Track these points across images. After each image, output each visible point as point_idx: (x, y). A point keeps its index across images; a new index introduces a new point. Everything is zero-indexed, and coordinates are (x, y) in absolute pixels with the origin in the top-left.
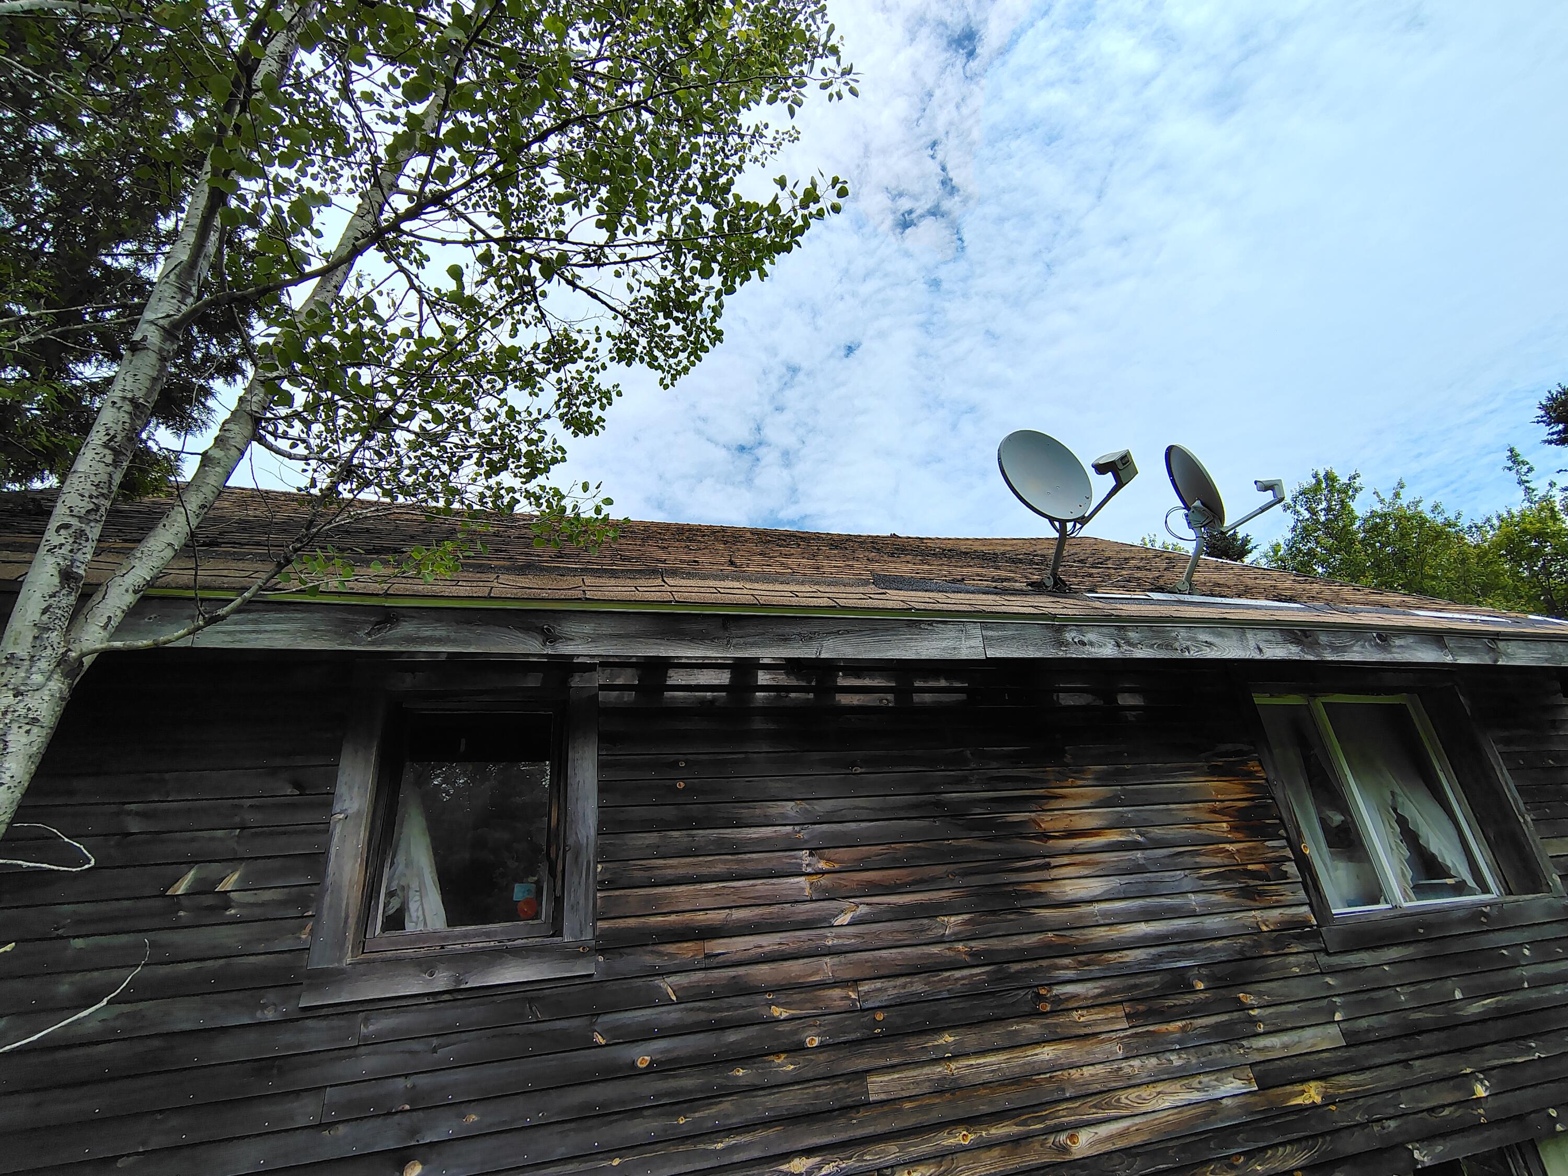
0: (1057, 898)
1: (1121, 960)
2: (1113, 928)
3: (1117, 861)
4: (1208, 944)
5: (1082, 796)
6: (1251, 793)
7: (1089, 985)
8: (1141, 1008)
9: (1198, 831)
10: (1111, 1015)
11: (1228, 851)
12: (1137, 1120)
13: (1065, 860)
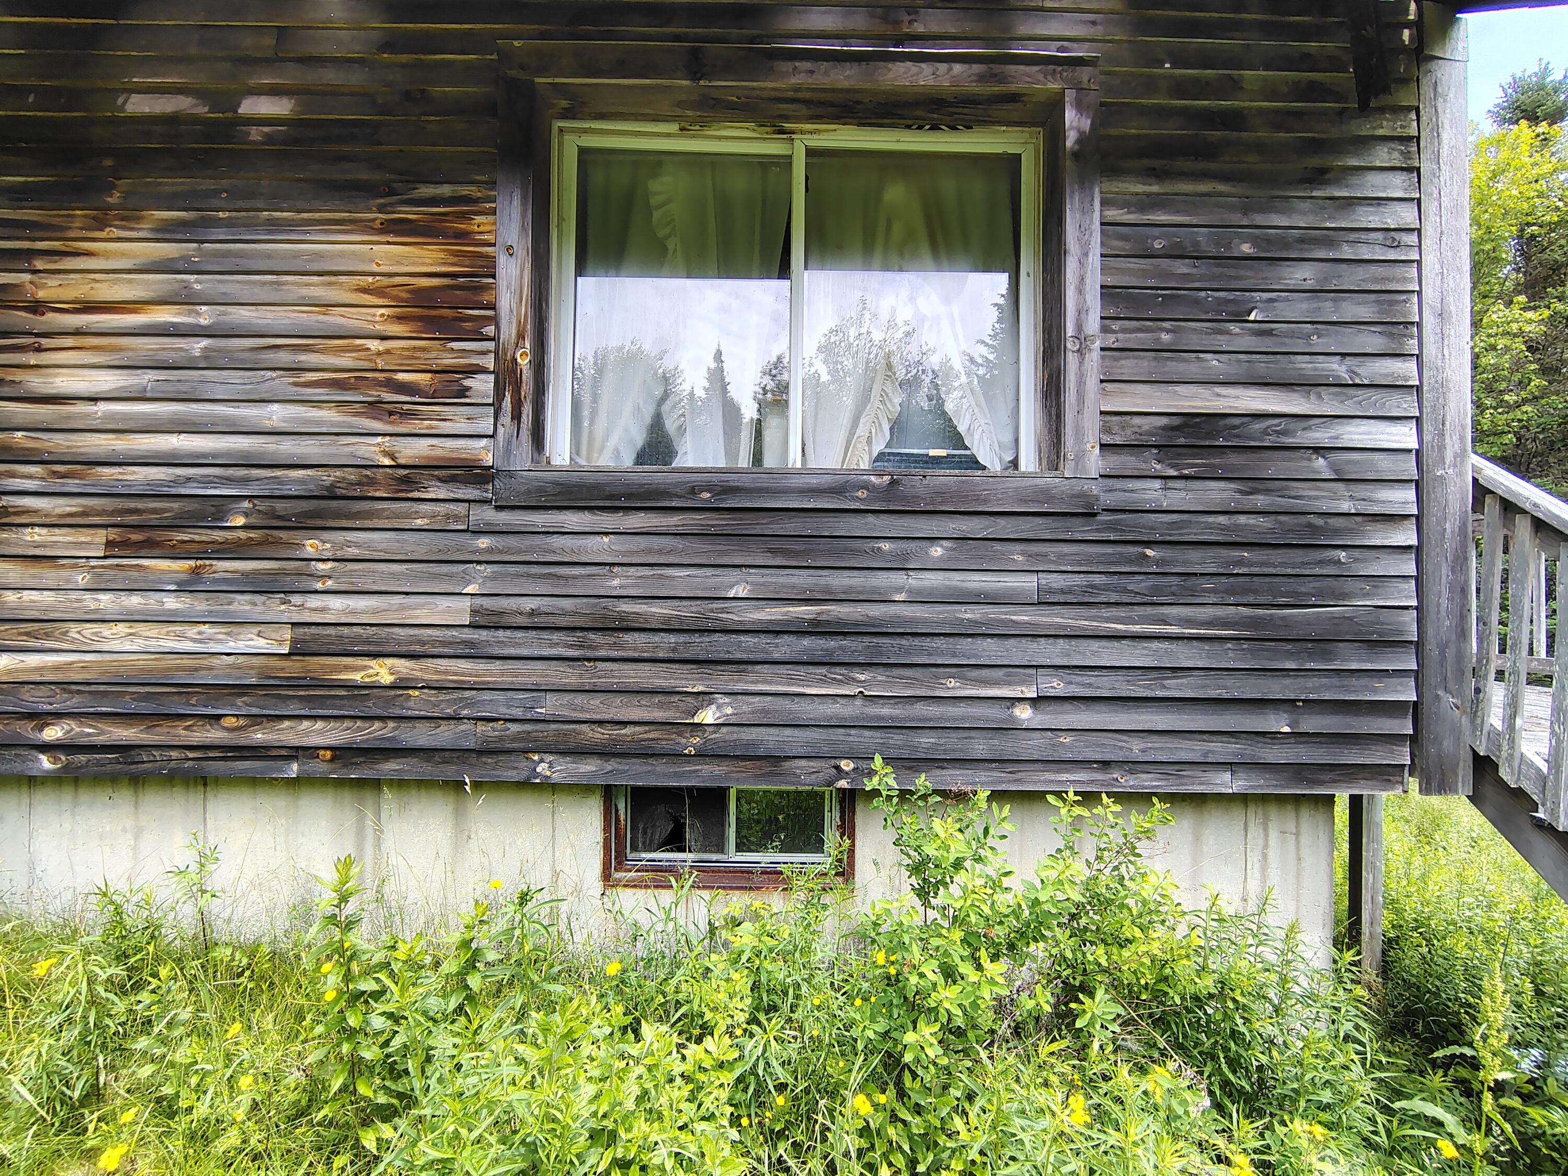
0: (38, 390)
1: (120, 477)
2: (121, 436)
3: (158, 350)
4: (278, 473)
5: (123, 255)
6: (453, 264)
7: (61, 501)
8: (135, 537)
9: (321, 318)
10: (83, 539)
11: (369, 349)
12: (89, 657)
13: (69, 342)
